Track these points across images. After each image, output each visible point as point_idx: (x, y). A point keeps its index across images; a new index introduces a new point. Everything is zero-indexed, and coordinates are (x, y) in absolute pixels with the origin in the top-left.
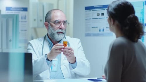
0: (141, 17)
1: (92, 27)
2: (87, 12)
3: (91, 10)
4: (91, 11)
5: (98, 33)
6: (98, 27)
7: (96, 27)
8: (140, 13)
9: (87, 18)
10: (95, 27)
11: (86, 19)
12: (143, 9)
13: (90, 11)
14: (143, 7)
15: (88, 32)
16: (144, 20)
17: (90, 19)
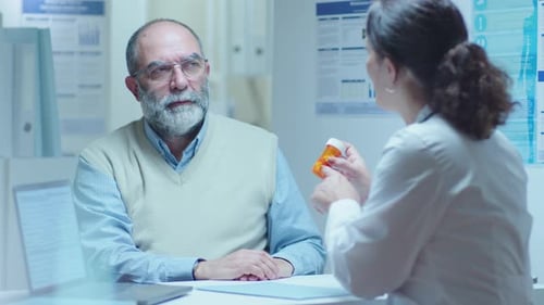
0: (525, 47)
1: (344, 81)
2: (326, 25)
3: (340, 16)
4: (341, 21)
5: (366, 104)
6: (364, 81)
7: (359, 81)
8: (522, 31)
9: (322, 47)
10: (354, 81)
11: (321, 50)
12: (534, 18)
13: (337, 19)
14: (533, 8)
15: (327, 99)
16: (535, 56)
17: (337, 49)
